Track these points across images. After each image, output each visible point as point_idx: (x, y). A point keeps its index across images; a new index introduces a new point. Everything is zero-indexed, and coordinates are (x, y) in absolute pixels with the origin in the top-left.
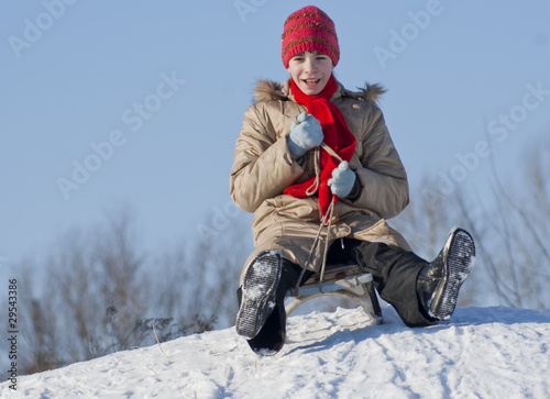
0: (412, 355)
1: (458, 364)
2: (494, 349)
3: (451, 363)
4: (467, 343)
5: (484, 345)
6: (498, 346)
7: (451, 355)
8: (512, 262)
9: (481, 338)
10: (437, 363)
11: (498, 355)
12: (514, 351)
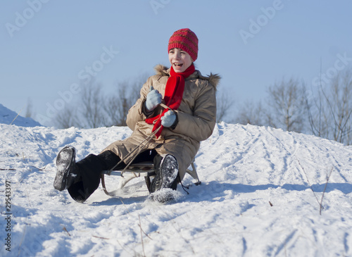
0: (274, 148)
1: (292, 155)
2: (308, 152)
3: (290, 154)
4: (297, 148)
5: (304, 150)
6: (310, 151)
7: (290, 152)
8: (320, 120)
9: (304, 147)
10: (284, 153)
11: (309, 155)
12: (316, 154)
